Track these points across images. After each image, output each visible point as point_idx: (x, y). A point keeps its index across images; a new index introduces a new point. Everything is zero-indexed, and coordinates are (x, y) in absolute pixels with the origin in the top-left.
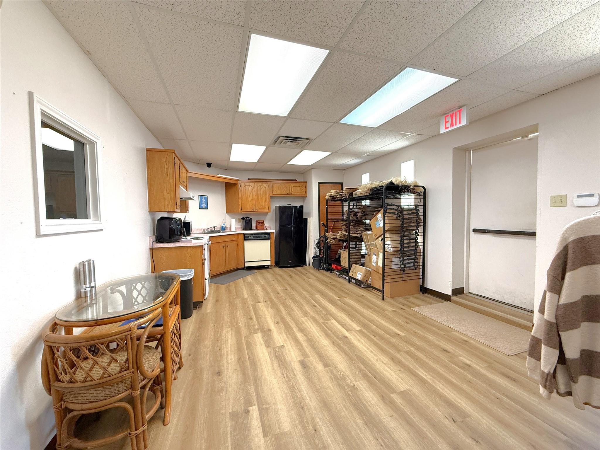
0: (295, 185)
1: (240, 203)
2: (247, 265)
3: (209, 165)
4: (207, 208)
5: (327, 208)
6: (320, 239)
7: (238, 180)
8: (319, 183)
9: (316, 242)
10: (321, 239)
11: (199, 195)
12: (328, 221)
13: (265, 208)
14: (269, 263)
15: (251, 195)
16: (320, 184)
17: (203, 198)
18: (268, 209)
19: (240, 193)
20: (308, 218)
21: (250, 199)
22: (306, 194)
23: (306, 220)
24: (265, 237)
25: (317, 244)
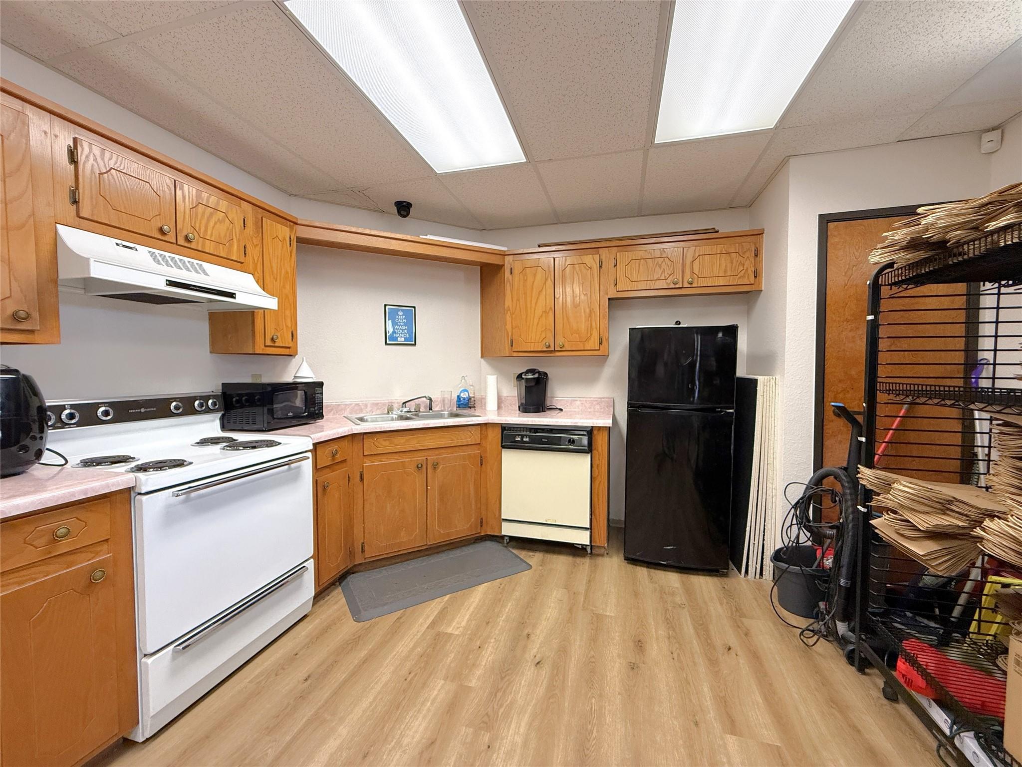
0: (707, 249)
1: (509, 327)
2: (508, 530)
3: (404, 208)
4: (412, 341)
5: (874, 327)
6: (818, 481)
7: (503, 255)
8: (825, 221)
9: (797, 493)
10: (828, 483)
11: (385, 305)
12: (881, 397)
13: (588, 339)
14: (582, 538)
15: (542, 297)
16: (831, 225)
17: (401, 313)
18: (597, 342)
19: (508, 292)
20: (761, 379)
21: (539, 312)
22: (760, 283)
23: (750, 386)
24: (572, 442)
25: (801, 505)
